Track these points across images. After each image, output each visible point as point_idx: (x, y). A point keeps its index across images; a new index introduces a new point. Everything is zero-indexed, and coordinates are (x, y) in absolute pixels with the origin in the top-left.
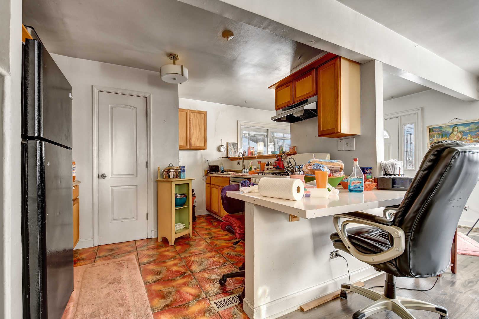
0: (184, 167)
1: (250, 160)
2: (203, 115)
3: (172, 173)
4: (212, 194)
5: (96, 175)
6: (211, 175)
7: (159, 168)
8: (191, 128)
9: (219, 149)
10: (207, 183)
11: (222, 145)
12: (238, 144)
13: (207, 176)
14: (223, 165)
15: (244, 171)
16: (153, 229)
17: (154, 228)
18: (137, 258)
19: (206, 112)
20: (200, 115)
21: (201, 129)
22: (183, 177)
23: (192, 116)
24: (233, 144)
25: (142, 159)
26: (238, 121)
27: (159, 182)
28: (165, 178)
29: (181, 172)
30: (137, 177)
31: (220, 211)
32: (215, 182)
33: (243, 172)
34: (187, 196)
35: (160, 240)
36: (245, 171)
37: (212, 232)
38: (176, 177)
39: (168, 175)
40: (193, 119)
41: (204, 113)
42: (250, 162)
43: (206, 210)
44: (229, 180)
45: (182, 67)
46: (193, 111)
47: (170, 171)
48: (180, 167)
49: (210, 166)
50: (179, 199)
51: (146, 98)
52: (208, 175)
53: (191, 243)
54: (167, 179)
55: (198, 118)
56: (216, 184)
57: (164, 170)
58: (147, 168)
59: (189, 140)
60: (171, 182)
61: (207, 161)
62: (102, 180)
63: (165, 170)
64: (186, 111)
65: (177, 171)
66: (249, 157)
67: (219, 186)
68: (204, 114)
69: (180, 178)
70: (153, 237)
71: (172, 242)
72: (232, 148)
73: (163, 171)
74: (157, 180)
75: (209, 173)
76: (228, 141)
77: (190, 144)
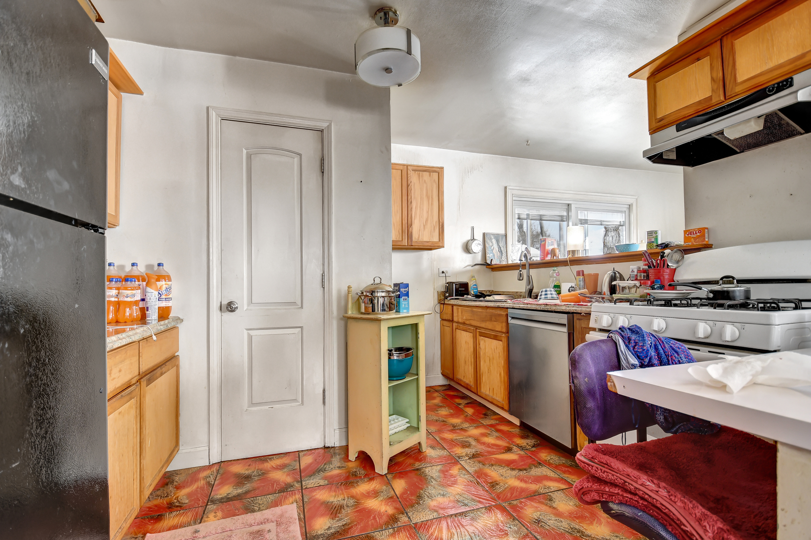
0: (407, 286)
1: (553, 268)
2: (435, 175)
3: (381, 300)
4: (456, 343)
5: (215, 305)
6: (452, 302)
7: (349, 287)
8: (411, 202)
9: (467, 249)
10: (443, 320)
11: (473, 239)
12: (506, 236)
13: (444, 304)
14: (476, 281)
15: (543, 293)
16: (336, 426)
17: (339, 423)
18: (302, 516)
19: (442, 168)
20: (430, 175)
21: (432, 204)
22: (405, 308)
23: (414, 178)
24: (497, 237)
25: (313, 269)
26: (506, 188)
27: (350, 321)
28: (363, 310)
29: (399, 297)
30: (302, 307)
31: (480, 384)
32: (464, 318)
33: (543, 296)
34: (415, 353)
35: (353, 456)
36: (546, 294)
37: (470, 436)
38: (390, 309)
39: (372, 302)
40: (415, 184)
41: (438, 169)
42: (553, 273)
43: (441, 375)
44: (507, 315)
45: (409, 33)
46: (415, 168)
47: (376, 294)
48: (395, 285)
49: (451, 283)
50: (395, 361)
51: (322, 131)
52: (446, 302)
53: (427, 470)
54: (368, 314)
55: (425, 181)
56: (467, 322)
57: (362, 293)
58: (324, 288)
59: (407, 227)
60: (379, 320)
61: (443, 272)
62: (228, 316)
63: (365, 294)
64: (401, 167)
65: (392, 295)
66: (544, 261)
67: (477, 327)
68: (438, 172)
69: (398, 311)
70: (337, 445)
71: (382, 467)
72: (495, 246)
73: (360, 296)
74: (346, 315)
75: (447, 297)
76: (486, 231)
77: (410, 236)
